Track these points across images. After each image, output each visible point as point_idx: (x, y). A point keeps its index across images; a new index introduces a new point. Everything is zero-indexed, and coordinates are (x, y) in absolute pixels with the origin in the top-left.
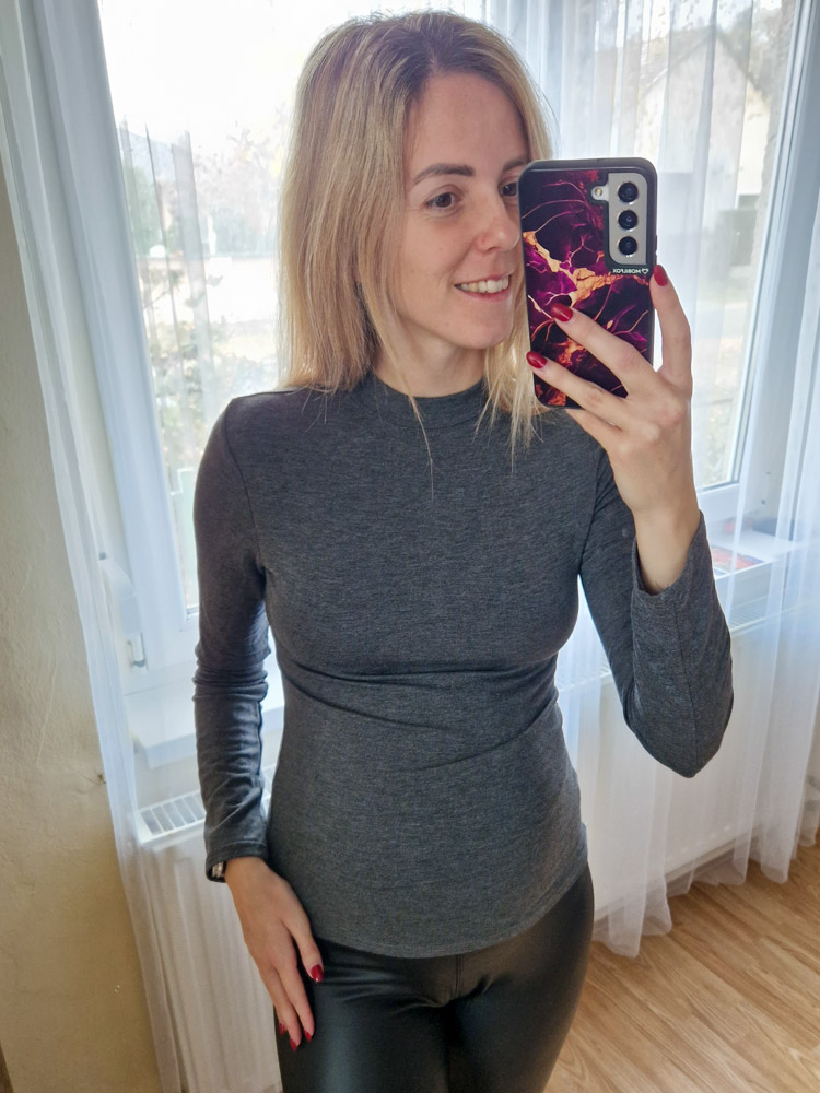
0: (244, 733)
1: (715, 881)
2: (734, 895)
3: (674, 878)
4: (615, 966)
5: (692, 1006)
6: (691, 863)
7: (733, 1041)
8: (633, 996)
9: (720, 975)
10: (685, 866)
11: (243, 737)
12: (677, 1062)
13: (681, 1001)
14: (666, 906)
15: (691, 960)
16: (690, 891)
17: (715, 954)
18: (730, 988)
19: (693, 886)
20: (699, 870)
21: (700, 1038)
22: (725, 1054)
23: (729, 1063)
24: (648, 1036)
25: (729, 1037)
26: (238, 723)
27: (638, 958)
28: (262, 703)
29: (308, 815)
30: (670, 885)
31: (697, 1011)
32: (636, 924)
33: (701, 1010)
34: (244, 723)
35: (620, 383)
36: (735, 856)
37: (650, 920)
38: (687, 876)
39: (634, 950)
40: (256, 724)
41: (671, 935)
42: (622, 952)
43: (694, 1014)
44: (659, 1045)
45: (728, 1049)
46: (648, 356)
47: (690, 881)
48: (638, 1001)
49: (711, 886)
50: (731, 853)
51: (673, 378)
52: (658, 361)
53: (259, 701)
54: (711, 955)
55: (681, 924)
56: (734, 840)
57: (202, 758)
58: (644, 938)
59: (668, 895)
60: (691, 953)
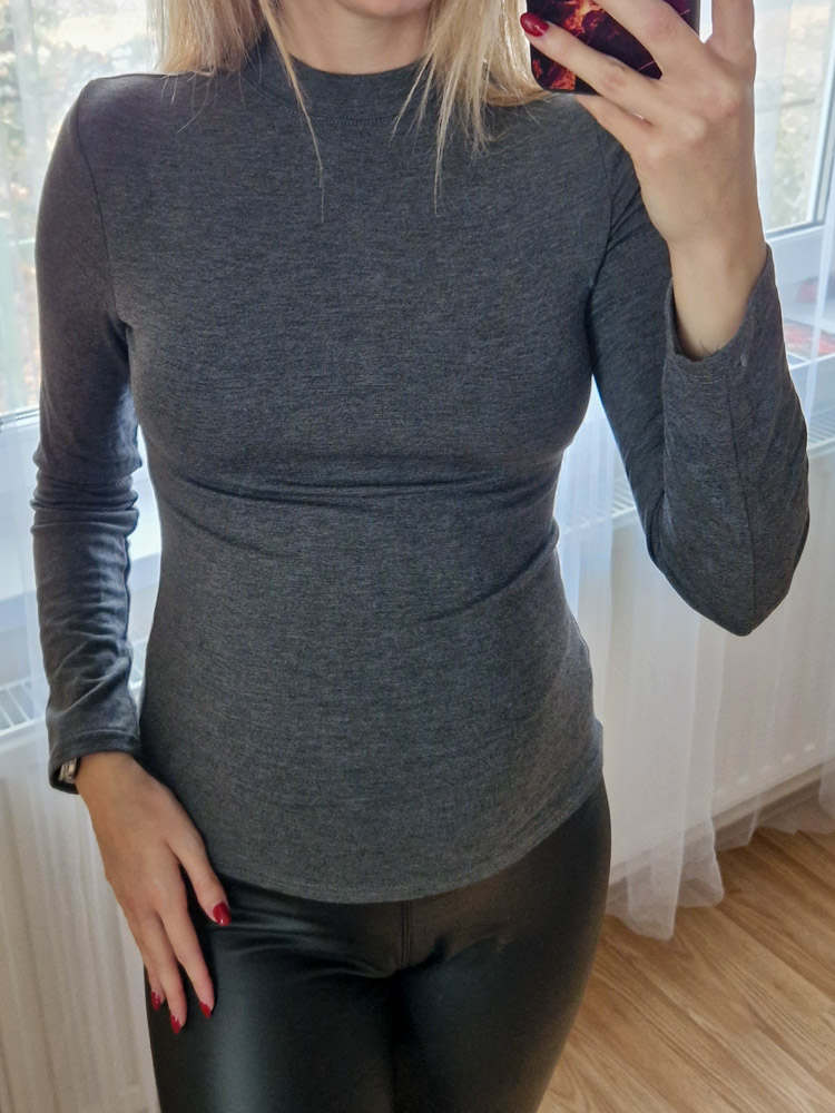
0: (105, 578)
1: (791, 826)
2: (821, 849)
3: (727, 822)
4: (634, 953)
5: (756, 1014)
6: (754, 799)
7: (817, 1068)
8: (663, 997)
9: (796, 968)
10: (744, 803)
11: (103, 584)
12: (731, 1099)
13: (738, 1008)
14: (715, 864)
15: (757, 948)
16: (752, 843)
17: (791, 936)
18: (812, 988)
19: (757, 834)
20: (765, 811)
21: (767, 1063)
22: (806, 1087)
23: (811, 1102)
24: (688, 1060)
25: (810, 1061)
26: (95, 563)
27: (672, 940)
28: (129, 538)
29: (191, 696)
30: (719, 834)
31: (764, 1022)
32: (669, 891)
33: (769, 1022)
34: (106, 564)
35: (650, 58)
36: (821, 791)
37: (690, 885)
38: (746, 820)
39: (667, 929)
40: (121, 567)
41: (721, 907)
42: (648, 932)
43: (759, 1027)
44: (704, 1073)
45: (809, 1080)
46: (691, 19)
47: (753, 826)
48: (672, 1005)
49: (785, 834)
50: (815, 785)
51: (730, 53)
52: (706, 29)
53: (126, 534)
54: (786, 939)
55: (739, 891)
56: (819, 767)
57: (45, 613)
58: (681, 911)
59: (716, 847)
60: (753, 934)
